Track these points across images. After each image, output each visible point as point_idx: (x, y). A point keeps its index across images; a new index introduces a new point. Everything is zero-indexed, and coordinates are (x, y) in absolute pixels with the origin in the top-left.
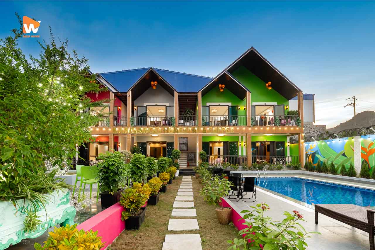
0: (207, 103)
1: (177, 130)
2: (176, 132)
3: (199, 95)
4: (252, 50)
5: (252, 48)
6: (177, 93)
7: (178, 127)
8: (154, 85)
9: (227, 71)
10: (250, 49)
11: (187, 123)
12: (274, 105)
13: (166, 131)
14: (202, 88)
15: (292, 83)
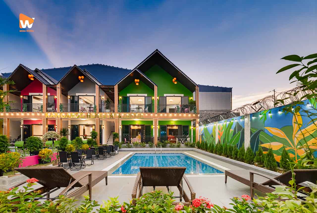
0: (128, 94)
1: (98, 116)
2: (97, 117)
3: (116, 88)
4: (157, 52)
5: (157, 50)
6: (97, 86)
7: (98, 113)
8: (82, 79)
9: (137, 68)
10: (156, 51)
11: (108, 110)
12: (181, 96)
13: (88, 116)
14: (118, 82)
15: (190, 79)
